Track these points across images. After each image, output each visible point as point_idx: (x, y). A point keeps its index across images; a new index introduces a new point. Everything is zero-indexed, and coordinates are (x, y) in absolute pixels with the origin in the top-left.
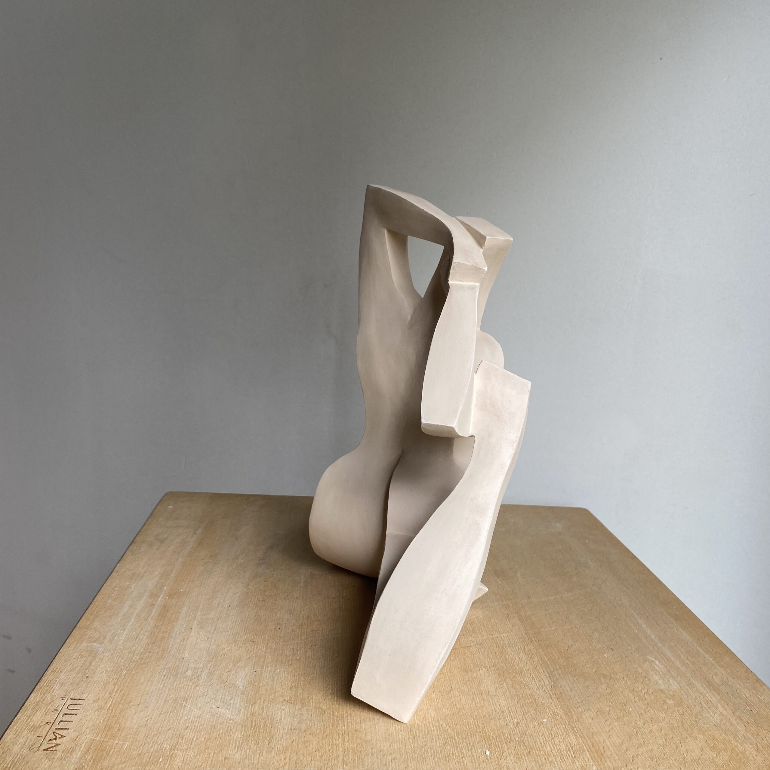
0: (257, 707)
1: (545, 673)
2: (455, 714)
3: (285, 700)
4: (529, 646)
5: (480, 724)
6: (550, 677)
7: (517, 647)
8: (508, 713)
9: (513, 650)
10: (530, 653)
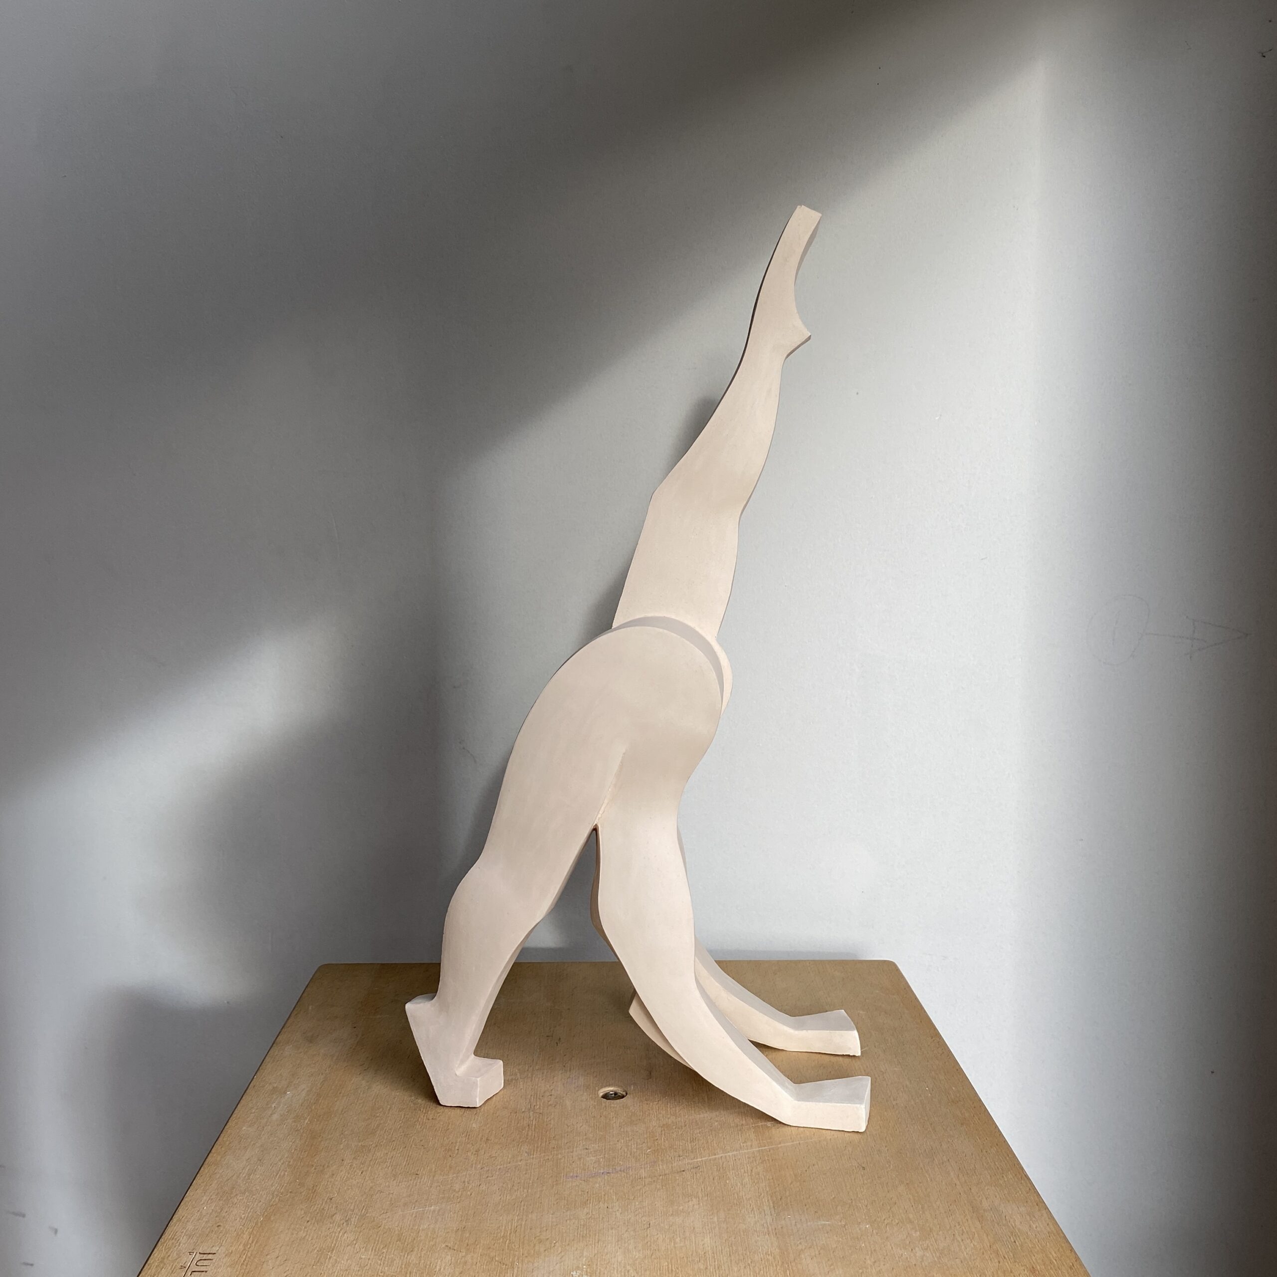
0: (413, 1256)
1: (769, 1203)
2: (647, 1257)
3: (447, 1246)
4: (758, 1167)
5: (673, 1269)
6: (774, 1207)
7: (743, 1170)
8: (710, 1254)
9: (737, 1173)
10: (757, 1176)
